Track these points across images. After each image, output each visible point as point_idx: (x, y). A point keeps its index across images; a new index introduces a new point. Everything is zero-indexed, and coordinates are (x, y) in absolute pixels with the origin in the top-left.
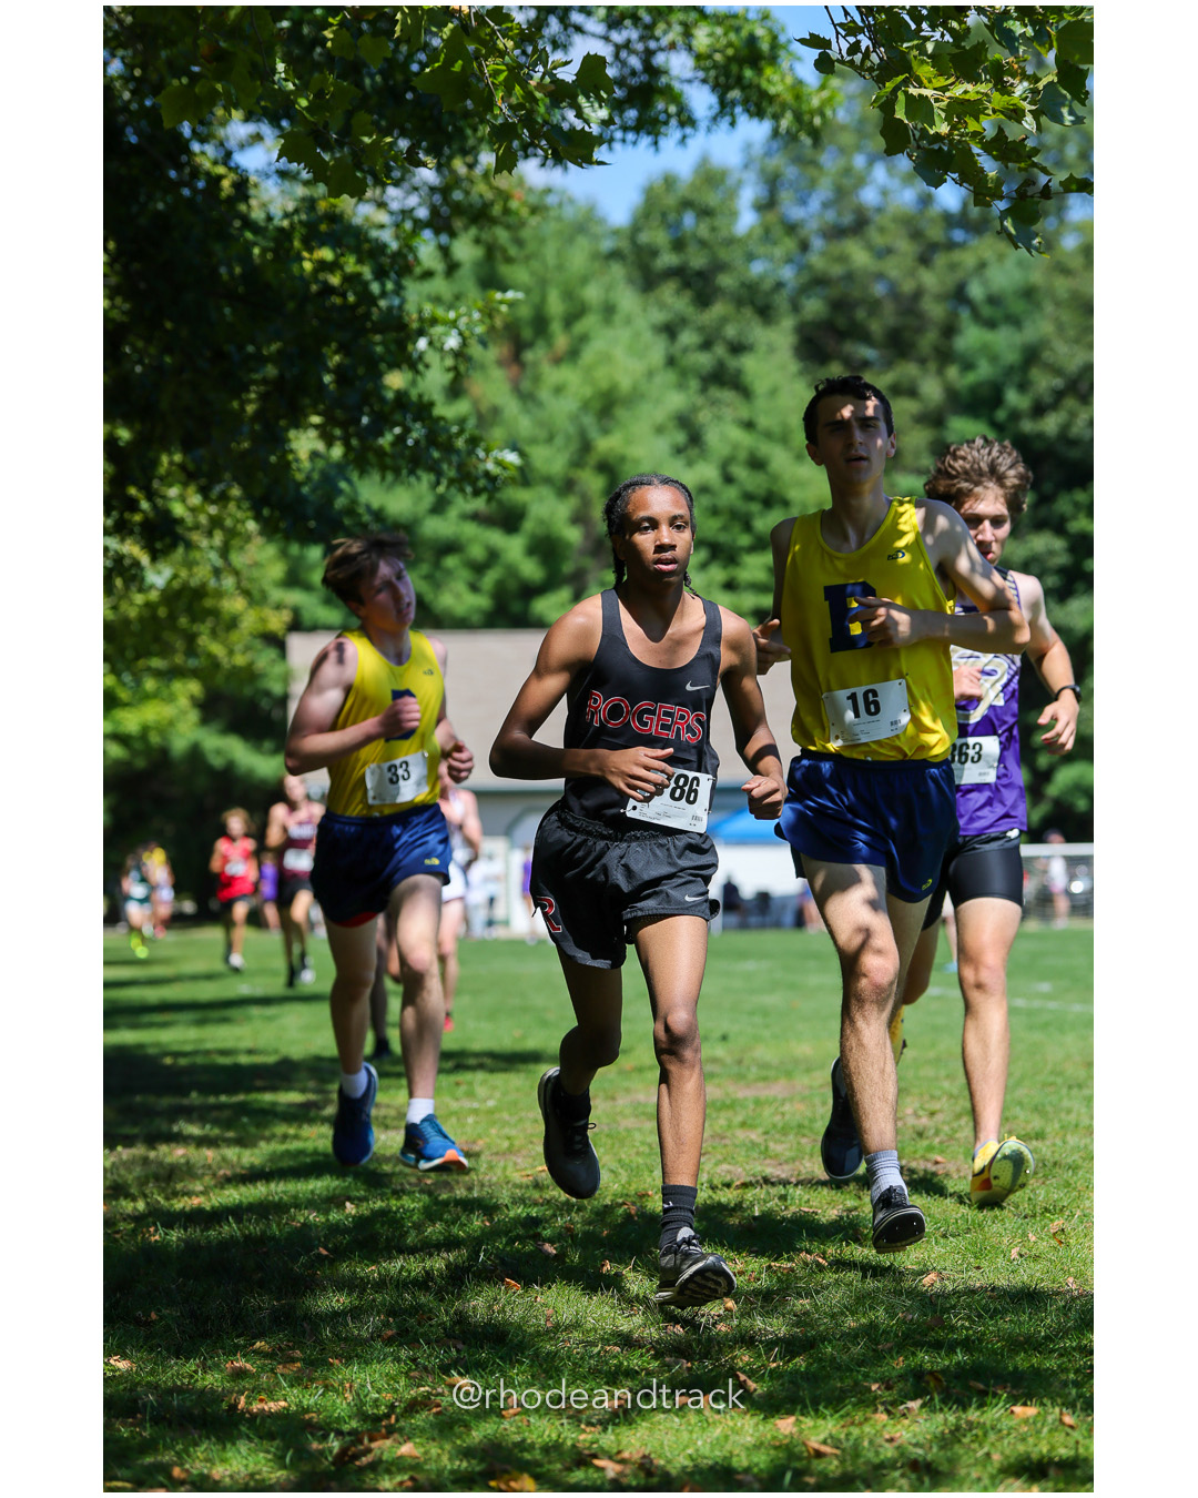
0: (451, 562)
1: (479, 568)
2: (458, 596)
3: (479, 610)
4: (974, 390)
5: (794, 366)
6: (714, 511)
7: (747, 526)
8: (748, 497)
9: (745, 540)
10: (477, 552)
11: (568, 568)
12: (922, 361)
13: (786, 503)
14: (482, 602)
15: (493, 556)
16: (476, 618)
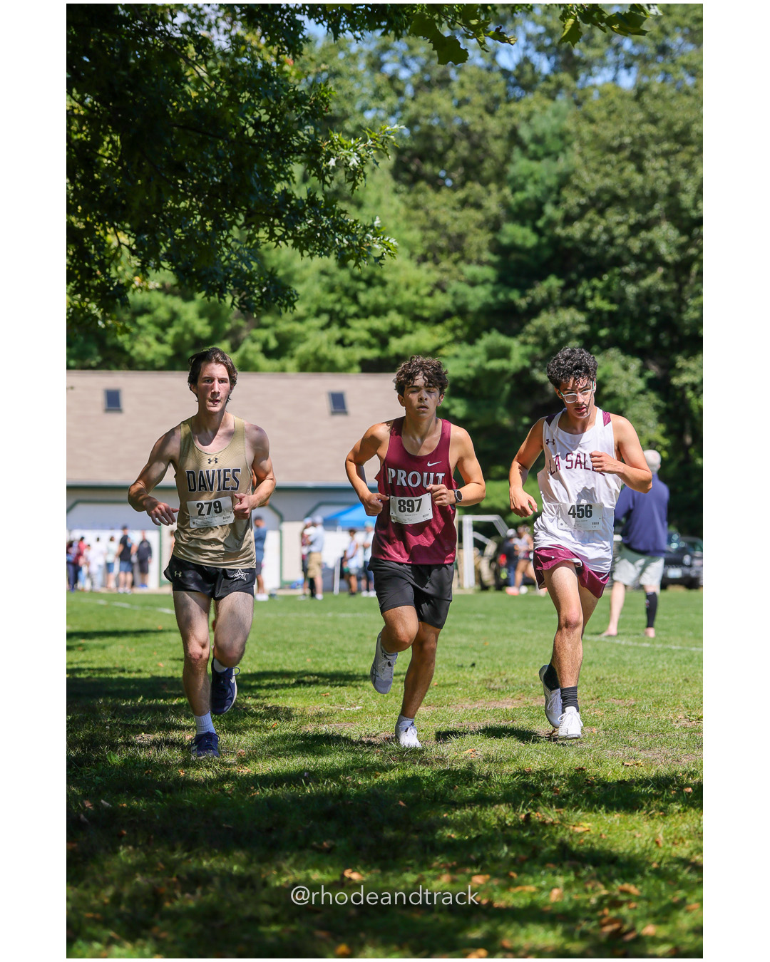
0: (142, 320)
1: (164, 326)
2: (149, 345)
3: (165, 356)
4: (520, 205)
5: (392, 184)
6: (331, 289)
7: (355, 299)
8: (357, 278)
9: (353, 309)
10: (162, 314)
11: (228, 327)
12: (485, 183)
13: (383, 283)
14: (167, 350)
15: (174, 315)
16: (162, 363)
